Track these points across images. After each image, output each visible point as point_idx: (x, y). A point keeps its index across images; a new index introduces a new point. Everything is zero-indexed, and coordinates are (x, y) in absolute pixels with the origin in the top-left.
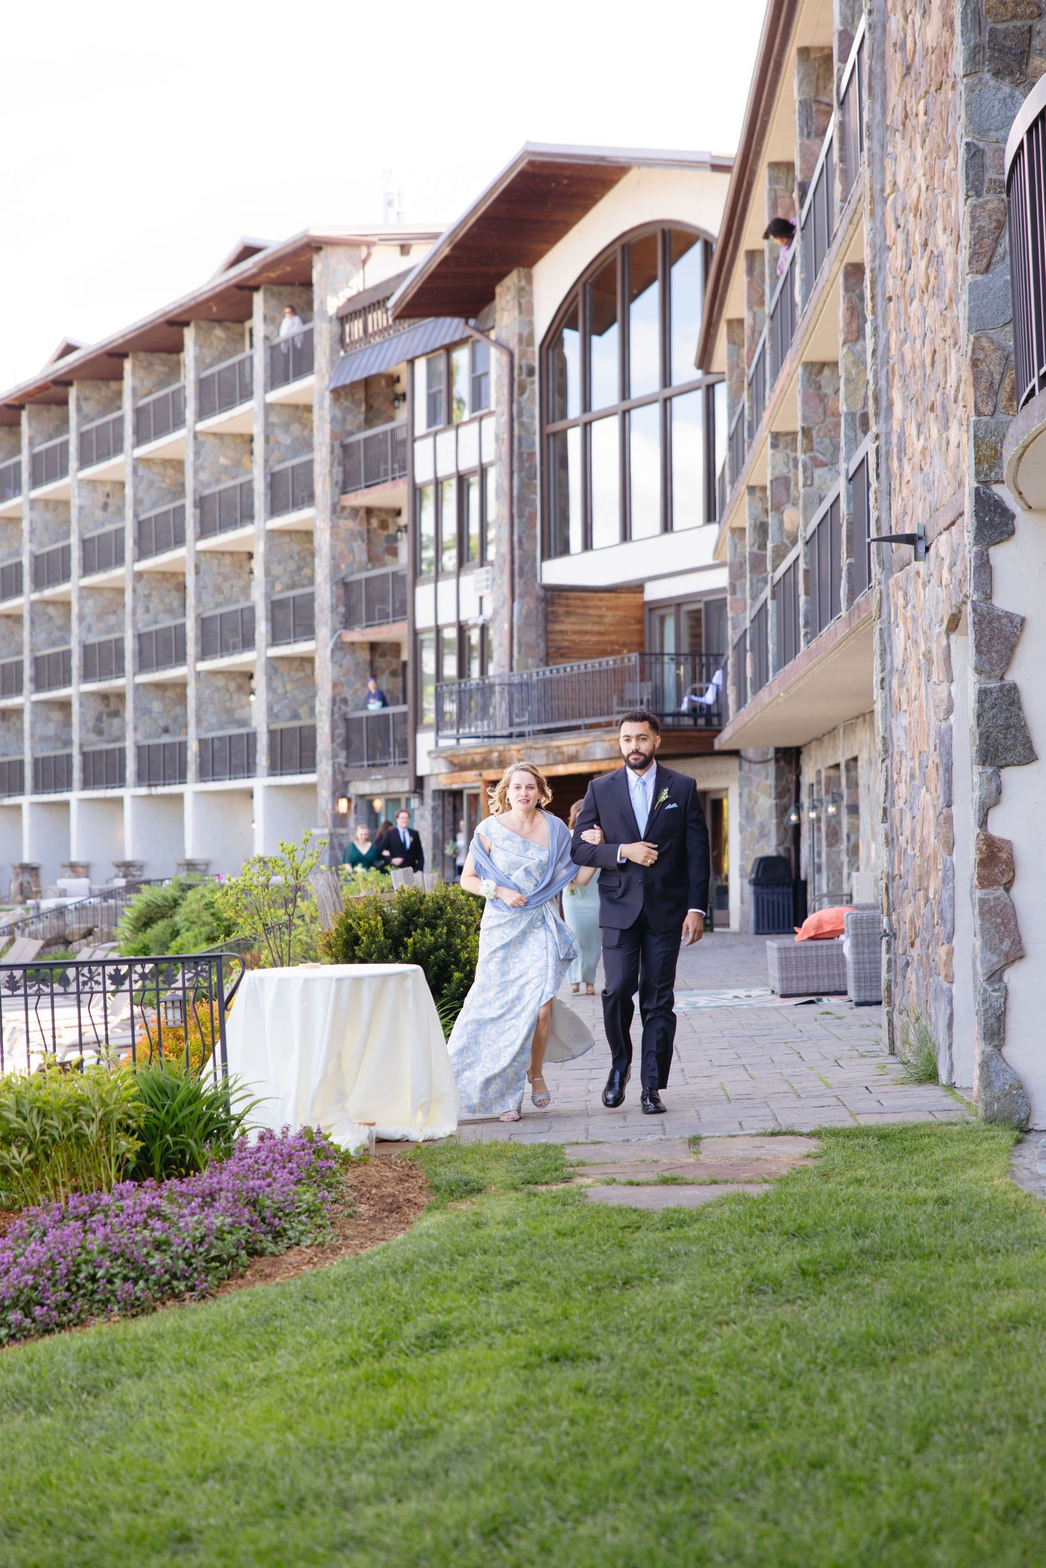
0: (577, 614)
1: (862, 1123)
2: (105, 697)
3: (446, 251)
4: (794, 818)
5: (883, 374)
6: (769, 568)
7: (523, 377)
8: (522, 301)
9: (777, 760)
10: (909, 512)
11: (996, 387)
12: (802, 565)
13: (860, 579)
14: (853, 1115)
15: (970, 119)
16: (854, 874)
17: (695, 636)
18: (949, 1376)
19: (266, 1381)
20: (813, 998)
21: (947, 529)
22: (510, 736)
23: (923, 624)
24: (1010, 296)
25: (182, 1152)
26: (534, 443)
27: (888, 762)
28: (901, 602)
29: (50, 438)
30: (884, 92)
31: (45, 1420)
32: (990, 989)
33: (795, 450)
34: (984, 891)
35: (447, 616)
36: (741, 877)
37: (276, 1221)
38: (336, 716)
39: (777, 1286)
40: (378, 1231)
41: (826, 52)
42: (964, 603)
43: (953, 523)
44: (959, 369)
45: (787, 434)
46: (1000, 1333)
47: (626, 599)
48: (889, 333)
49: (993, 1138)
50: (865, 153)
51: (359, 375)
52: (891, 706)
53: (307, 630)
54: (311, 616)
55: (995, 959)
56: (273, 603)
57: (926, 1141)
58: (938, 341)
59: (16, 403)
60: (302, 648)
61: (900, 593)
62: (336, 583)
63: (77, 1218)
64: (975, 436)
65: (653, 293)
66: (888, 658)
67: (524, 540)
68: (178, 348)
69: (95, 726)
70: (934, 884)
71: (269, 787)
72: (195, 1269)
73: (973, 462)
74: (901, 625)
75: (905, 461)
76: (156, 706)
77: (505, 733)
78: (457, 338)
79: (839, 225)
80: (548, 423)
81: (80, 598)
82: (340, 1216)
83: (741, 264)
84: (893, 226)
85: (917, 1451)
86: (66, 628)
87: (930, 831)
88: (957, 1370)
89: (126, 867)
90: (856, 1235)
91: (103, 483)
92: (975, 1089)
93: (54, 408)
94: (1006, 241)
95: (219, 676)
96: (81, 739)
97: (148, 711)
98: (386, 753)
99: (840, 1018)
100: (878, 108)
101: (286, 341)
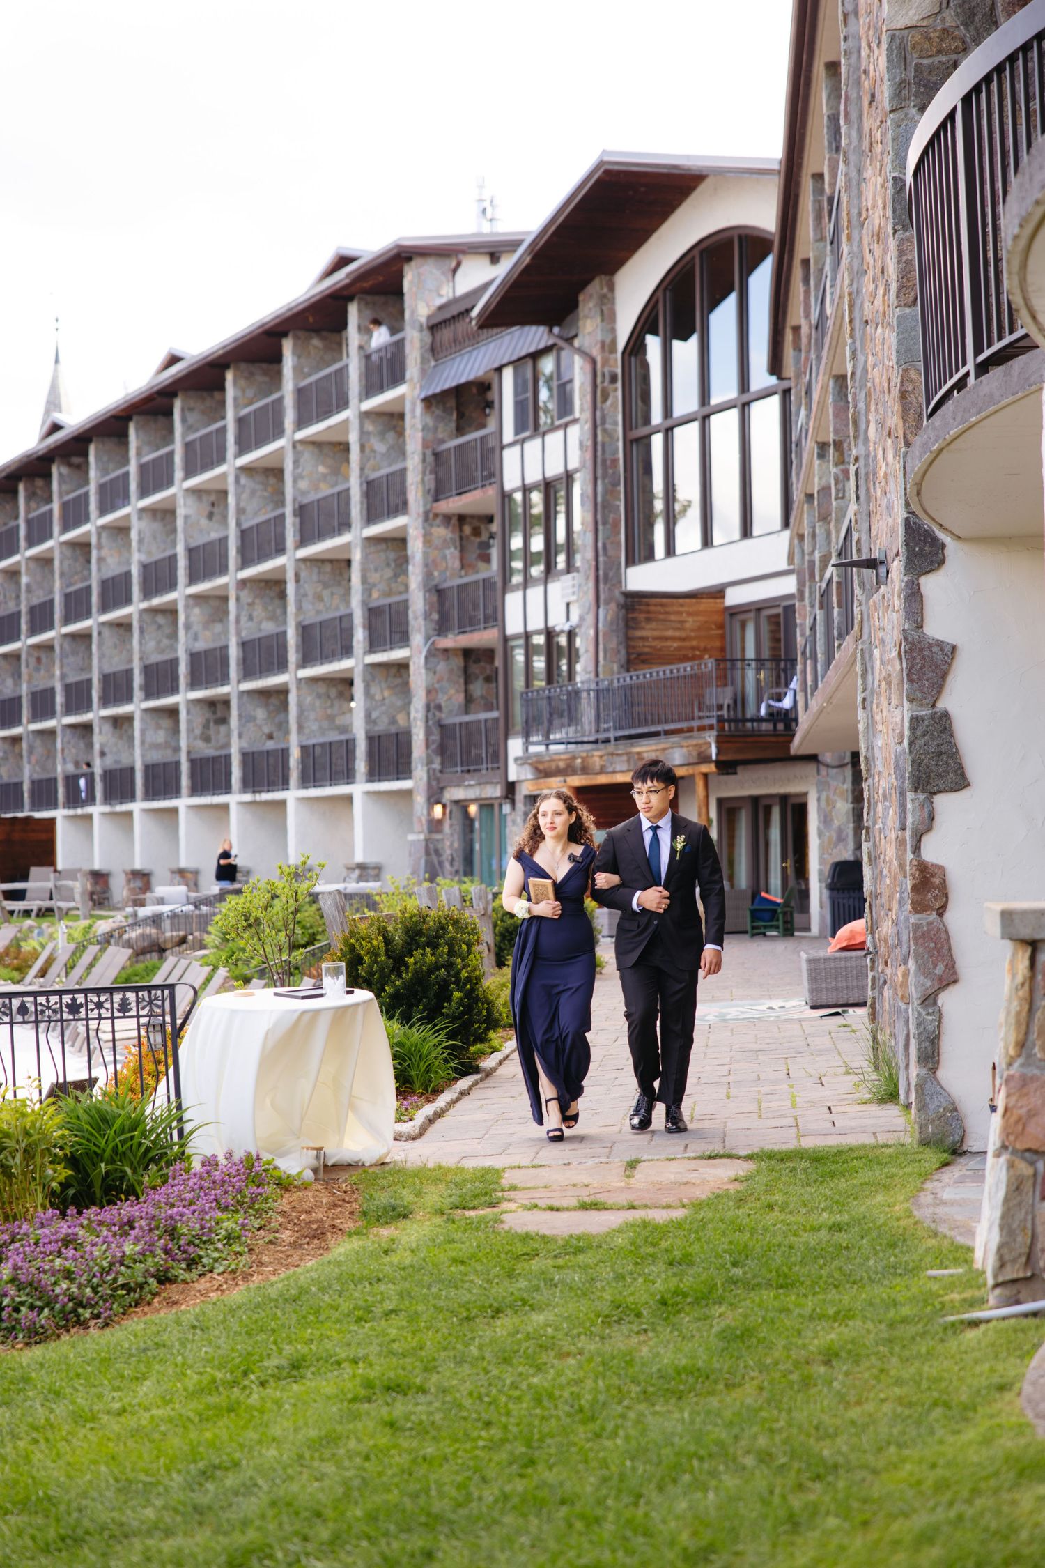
0: (657, 620)
2: (211, 704)
6: (817, 577)
7: (606, 384)
8: (605, 308)
9: (854, 764)
10: (879, 536)
12: (835, 580)
14: (800, 1136)
15: (894, 154)
17: (775, 640)
20: (839, 1010)
21: (896, 556)
22: (596, 742)
23: (887, 646)
26: (617, 449)
27: (870, 780)
28: (877, 623)
29: (156, 448)
32: (924, 1013)
33: (829, 461)
34: (918, 916)
35: (536, 623)
36: (820, 881)
37: (191, 1249)
38: (431, 723)
40: (296, 1257)
43: (899, 550)
45: (826, 445)
47: (706, 604)
48: (867, 356)
49: (923, 1160)
51: (449, 384)
52: (873, 727)
53: (401, 636)
54: (406, 623)
55: (929, 983)
56: (370, 610)
57: (855, 1163)
59: (124, 414)
60: (398, 654)
61: (876, 614)
62: (429, 591)
64: (905, 467)
66: (870, 678)
67: (609, 546)
68: (277, 359)
69: (203, 733)
70: (895, 906)
71: (368, 793)
72: (102, 1297)
73: (903, 494)
74: (878, 647)
75: (877, 483)
76: (261, 714)
77: (592, 739)
78: (542, 346)
80: (631, 429)
81: (187, 607)
82: (261, 1242)
84: (867, 251)
86: (174, 635)
87: (893, 853)
91: (208, 491)
92: (913, 1111)
93: (161, 419)
95: (320, 683)
96: (188, 746)
97: (252, 719)
98: (478, 760)
99: (853, 1031)
100: (854, 134)
101: (378, 351)
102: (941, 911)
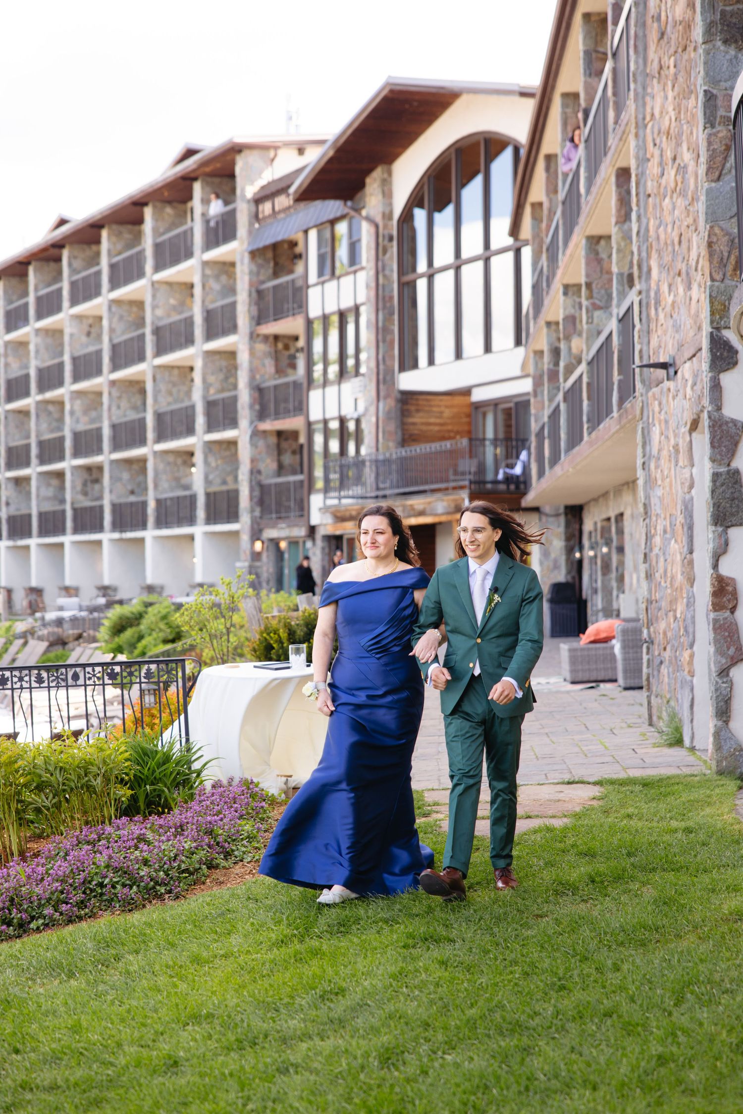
0: (424, 411)
1: (631, 775)
2: (89, 469)
3: (331, 153)
4: (578, 555)
5: (644, 248)
6: (561, 380)
7: (386, 242)
8: (386, 188)
9: (566, 514)
10: (663, 345)
11: (725, 261)
12: (585, 379)
13: (627, 391)
14: (625, 769)
15: (707, 74)
16: (621, 596)
17: (508, 426)
18: (696, 953)
19: (226, 956)
20: (594, 684)
21: (690, 359)
22: (377, 497)
23: (672, 424)
24: (735, 197)
25: (159, 796)
26: (393, 289)
27: (647, 521)
28: (657, 409)
29: (49, 285)
30: (645, 49)
31: (73, 982)
32: (720, 682)
33: (580, 296)
34: (716, 613)
35: (332, 412)
37: (226, 845)
38: (254, 483)
39: (575, 889)
41: (603, 16)
42: (702, 411)
43: (694, 356)
44: (699, 247)
45: (574, 285)
46: (731, 923)
47: (459, 400)
48: (648, 220)
49: (723, 785)
50: (632, 93)
51: (269, 241)
52: (650, 482)
53: (232, 422)
54: (235, 411)
55: (724, 661)
56: (208, 402)
57: (676, 787)
58: (684, 228)
59: (25, 260)
60: (229, 434)
61: (656, 403)
62: (253, 389)
63: (88, 843)
64: (710, 296)
65: (477, 182)
66: (648, 448)
67: (386, 359)
68: (140, 221)
69: (82, 490)
70: (680, 608)
71: (206, 534)
72: (172, 878)
73: (709, 313)
74: (657, 425)
75: (660, 309)
76: (126, 476)
77: (373, 494)
78: (339, 214)
79: (612, 141)
80: (403, 274)
81: (72, 399)
83: (541, 165)
84: (652, 145)
85: (676, 1005)
86: (61, 420)
87: (677, 570)
88: (702, 948)
89: (105, 590)
90: (629, 855)
91: (87, 317)
92: (710, 751)
93: (52, 265)
94: (732, 160)
95: (170, 454)
96: (72, 498)
97: (120, 479)
98: (288, 509)
99: (612, 699)
100: (641, 61)
101: (216, 216)
102: (733, 610)
